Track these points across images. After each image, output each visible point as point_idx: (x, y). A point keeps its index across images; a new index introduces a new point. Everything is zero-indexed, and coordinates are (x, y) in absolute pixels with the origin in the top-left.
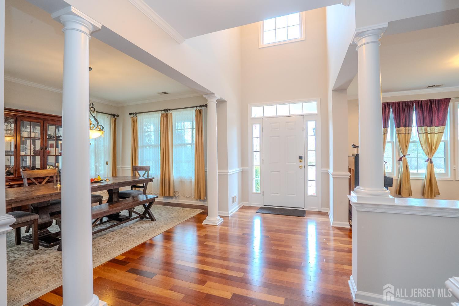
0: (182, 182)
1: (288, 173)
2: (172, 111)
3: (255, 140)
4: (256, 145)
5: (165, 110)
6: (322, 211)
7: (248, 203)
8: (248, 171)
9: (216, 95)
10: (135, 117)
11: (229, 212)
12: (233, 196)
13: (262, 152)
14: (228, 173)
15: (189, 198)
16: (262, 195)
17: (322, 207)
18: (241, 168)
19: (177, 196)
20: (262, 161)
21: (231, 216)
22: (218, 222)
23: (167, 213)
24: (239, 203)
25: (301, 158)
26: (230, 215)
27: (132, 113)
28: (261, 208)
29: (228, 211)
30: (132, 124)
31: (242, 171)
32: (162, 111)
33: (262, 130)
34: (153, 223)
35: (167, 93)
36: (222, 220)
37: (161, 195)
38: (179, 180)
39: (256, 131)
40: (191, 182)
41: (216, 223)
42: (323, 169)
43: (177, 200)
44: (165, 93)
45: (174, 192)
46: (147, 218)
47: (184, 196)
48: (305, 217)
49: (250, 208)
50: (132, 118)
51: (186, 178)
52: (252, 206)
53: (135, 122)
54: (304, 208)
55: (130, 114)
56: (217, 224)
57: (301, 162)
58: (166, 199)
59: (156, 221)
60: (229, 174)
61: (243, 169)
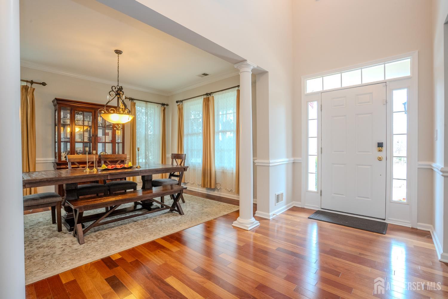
0: (224, 172)
1: (359, 166)
2: (214, 95)
3: (310, 122)
4: (313, 128)
5: (207, 94)
6: (418, 228)
7: (300, 203)
8: (301, 163)
9: (249, 62)
10: (181, 104)
11: (270, 214)
12: (277, 193)
13: (320, 137)
14: (269, 163)
15: (231, 192)
16: (320, 194)
17: (417, 222)
18: (292, 159)
19: (218, 188)
20: (321, 150)
21: (273, 219)
22: (250, 227)
23: (201, 207)
24: (287, 203)
25: (380, 145)
26: (271, 218)
27: (178, 101)
28: (318, 212)
29: (269, 212)
30: (178, 111)
31: (294, 162)
32: (204, 95)
33: (321, 108)
34: (180, 216)
35: (208, 75)
36: (257, 224)
37: (203, 186)
38: (221, 171)
39: (313, 111)
40: (233, 173)
41: (248, 227)
42: (420, 163)
43: (219, 193)
44: (205, 75)
45: (216, 184)
46: (176, 211)
47: (226, 189)
48: (386, 235)
49: (302, 210)
50: (178, 105)
51: (228, 169)
52: (305, 207)
53: (180, 110)
54: (384, 220)
55: (177, 102)
56: (249, 229)
57: (380, 151)
58: (209, 191)
59: (183, 215)
60: (271, 165)
61: (294, 160)
